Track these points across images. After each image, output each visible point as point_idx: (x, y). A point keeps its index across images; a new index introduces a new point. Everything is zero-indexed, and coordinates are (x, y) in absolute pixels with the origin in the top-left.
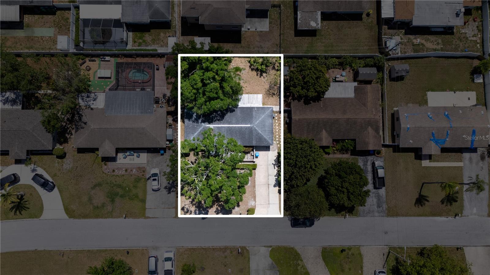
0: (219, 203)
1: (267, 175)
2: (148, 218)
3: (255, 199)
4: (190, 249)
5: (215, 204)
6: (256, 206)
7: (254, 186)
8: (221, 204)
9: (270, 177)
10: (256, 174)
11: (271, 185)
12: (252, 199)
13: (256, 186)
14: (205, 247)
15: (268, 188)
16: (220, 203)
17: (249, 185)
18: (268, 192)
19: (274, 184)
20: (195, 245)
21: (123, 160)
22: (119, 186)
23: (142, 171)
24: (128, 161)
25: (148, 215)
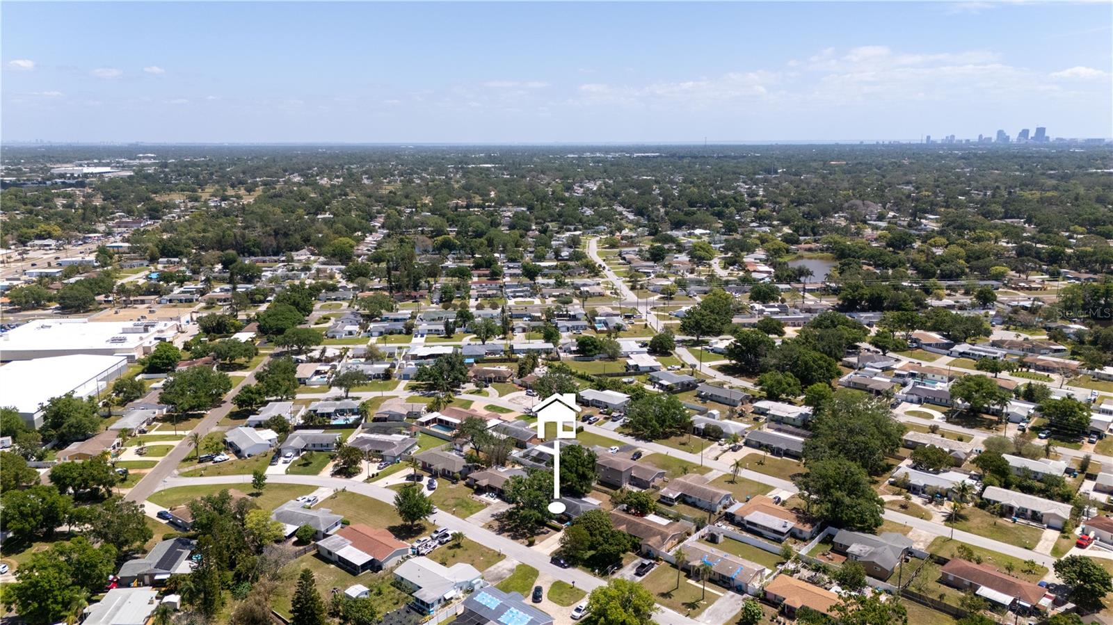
2: (464, 520)
3: (541, 542)
5: (512, 531)
6: (538, 544)
7: (547, 537)
12: (539, 541)
13: (549, 537)
21: (483, 497)
22: (468, 504)
23: (488, 504)
24: (487, 498)
25: (466, 519)
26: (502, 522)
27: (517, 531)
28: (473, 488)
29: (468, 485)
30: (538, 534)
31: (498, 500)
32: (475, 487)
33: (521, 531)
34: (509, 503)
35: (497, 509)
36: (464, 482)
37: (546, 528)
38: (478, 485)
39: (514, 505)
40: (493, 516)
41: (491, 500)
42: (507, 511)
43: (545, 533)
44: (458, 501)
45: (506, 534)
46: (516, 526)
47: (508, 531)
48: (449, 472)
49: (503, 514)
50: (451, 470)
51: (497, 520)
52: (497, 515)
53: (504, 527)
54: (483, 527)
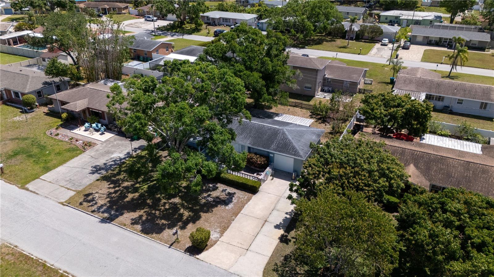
0: (151, 211)
1: (272, 208)
2: (27, 189)
3: (224, 232)
4: (21, 255)
5: (143, 209)
6: (218, 242)
7: (236, 214)
8: (155, 213)
9: (275, 213)
10: (251, 201)
11: (271, 223)
12: (218, 230)
13: (239, 214)
14: (52, 265)
15: (261, 226)
16: (153, 212)
17: (227, 208)
18: (257, 230)
19: (278, 224)
20: (36, 253)
21: (80, 132)
22: (42, 148)
23: (88, 145)
24: (86, 134)
25: (30, 186)
26: (116, 183)
27: (155, 205)
28: (60, 117)
29: (53, 114)
30: (209, 207)
31: (108, 136)
32: (64, 115)
33: (165, 204)
34: (132, 140)
35: (108, 152)
36: (45, 109)
37: (221, 187)
38: (68, 111)
39: (143, 143)
40: (96, 169)
41: (96, 136)
42: (129, 155)
43: (225, 202)
44: (23, 145)
45: (128, 217)
46: (152, 191)
47: (133, 206)
48: (16, 94)
49: (120, 163)
50: (19, 89)
51: (105, 178)
52: (106, 167)
53: (123, 196)
54: (69, 203)
